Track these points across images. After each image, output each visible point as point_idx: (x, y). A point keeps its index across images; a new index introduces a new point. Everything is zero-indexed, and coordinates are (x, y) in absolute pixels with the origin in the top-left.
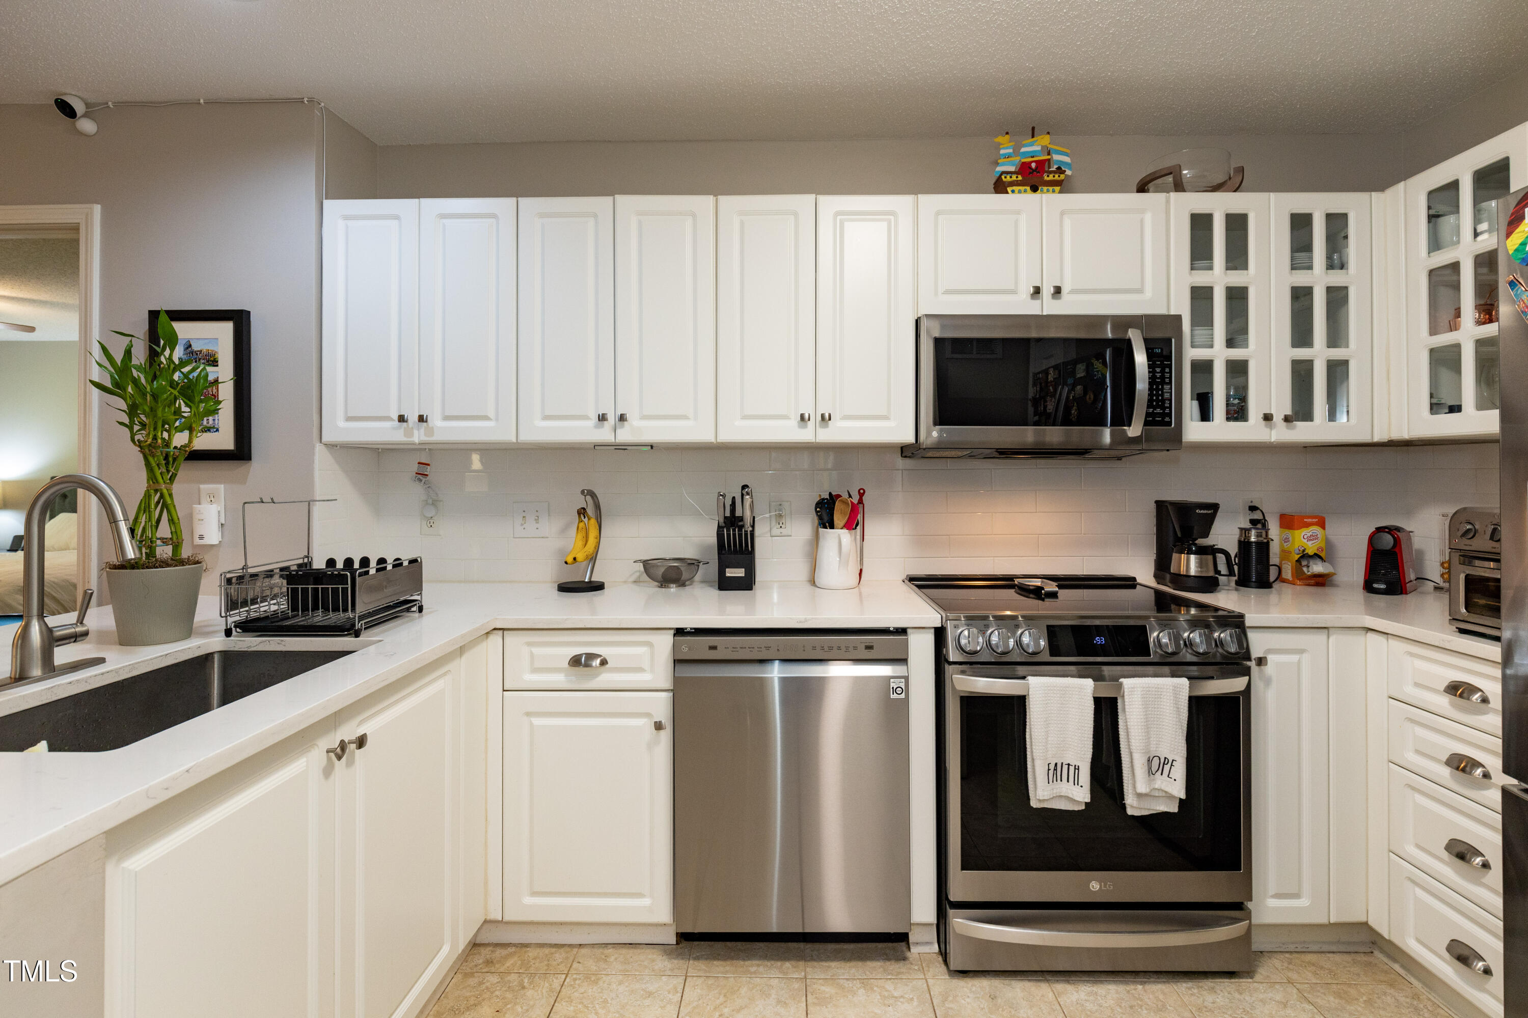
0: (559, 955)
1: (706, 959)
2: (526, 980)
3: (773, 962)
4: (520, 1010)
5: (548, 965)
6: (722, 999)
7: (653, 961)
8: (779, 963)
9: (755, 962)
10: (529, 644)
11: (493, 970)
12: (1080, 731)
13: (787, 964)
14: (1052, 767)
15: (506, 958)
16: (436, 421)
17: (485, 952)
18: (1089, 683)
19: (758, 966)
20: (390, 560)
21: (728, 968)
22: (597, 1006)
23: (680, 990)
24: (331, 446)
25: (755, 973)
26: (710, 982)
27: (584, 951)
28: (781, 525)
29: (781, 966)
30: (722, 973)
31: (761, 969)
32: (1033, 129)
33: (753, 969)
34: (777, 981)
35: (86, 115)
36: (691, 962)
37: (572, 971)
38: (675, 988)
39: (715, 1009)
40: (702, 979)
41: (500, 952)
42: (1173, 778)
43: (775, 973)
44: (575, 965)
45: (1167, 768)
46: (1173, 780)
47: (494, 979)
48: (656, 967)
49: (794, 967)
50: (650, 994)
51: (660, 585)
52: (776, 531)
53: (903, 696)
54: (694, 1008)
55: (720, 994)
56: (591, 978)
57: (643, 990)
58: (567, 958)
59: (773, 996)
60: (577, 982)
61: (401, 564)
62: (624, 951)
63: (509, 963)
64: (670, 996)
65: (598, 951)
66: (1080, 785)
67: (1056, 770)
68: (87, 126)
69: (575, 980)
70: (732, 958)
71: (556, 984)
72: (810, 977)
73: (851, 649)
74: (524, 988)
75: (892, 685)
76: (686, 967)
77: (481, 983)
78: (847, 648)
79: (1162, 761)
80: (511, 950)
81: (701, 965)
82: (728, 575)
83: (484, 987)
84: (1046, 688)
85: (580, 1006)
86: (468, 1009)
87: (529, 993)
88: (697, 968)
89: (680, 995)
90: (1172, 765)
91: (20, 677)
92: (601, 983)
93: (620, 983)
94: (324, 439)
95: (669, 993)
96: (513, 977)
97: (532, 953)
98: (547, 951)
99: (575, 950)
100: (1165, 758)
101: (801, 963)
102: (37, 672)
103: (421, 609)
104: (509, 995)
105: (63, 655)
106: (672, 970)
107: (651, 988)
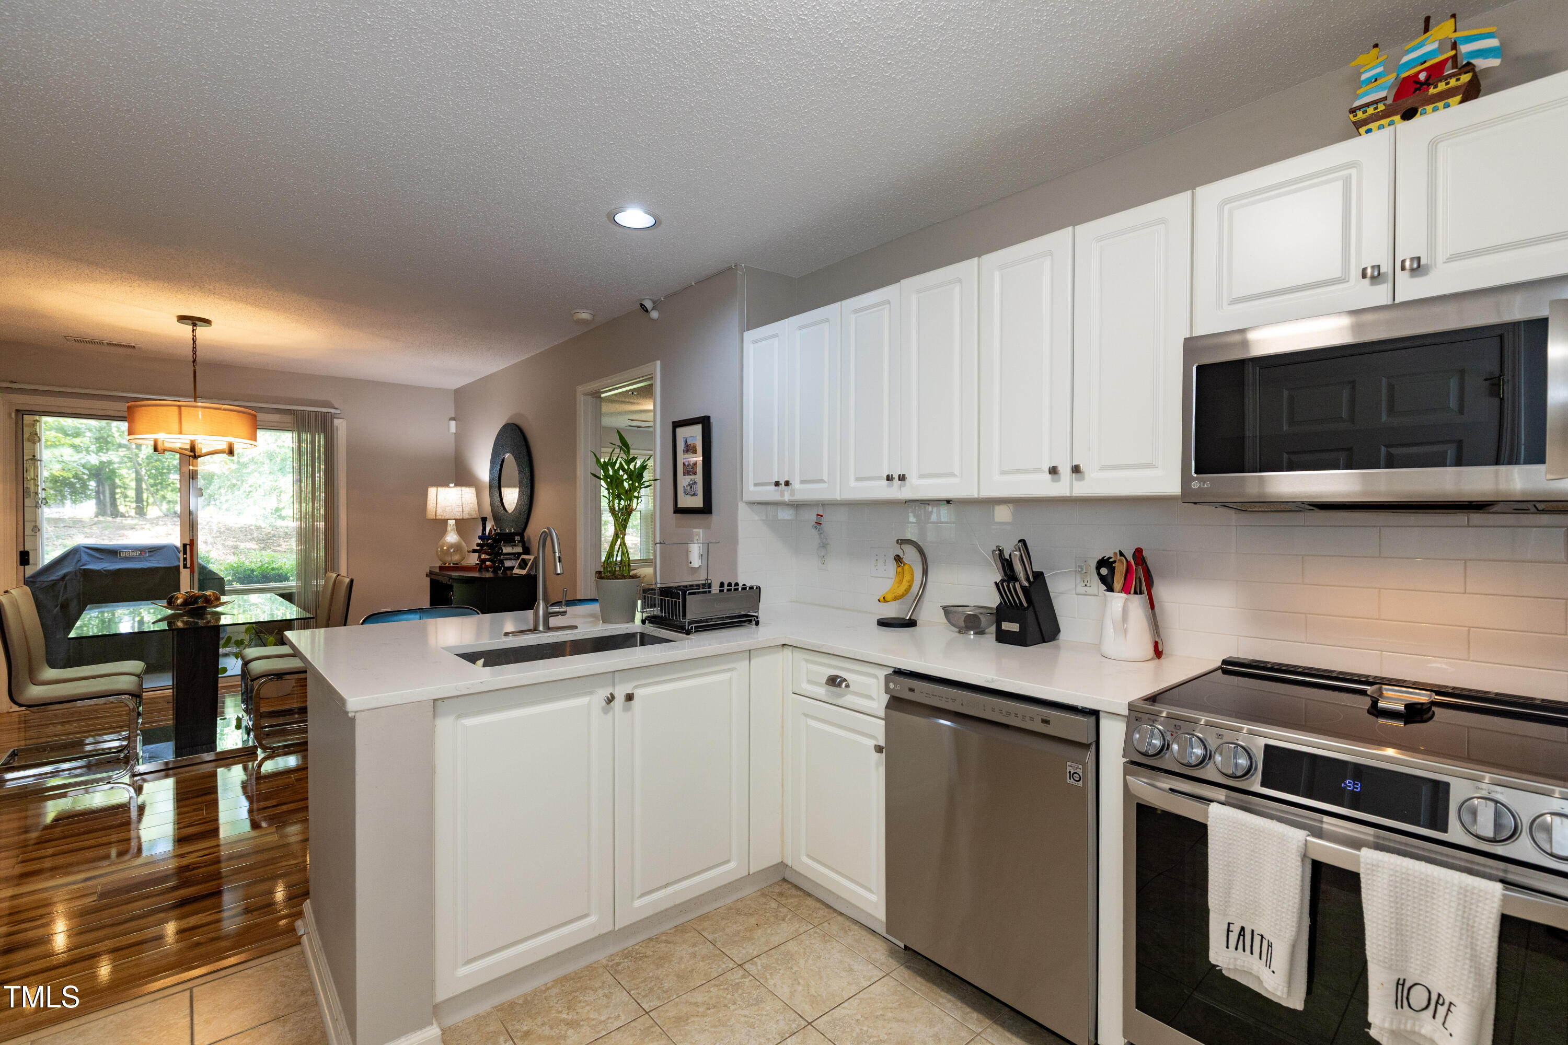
0: (823, 912)
1: (915, 972)
2: (789, 917)
3: (964, 1006)
4: (769, 931)
5: (810, 915)
6: (895, 1005)
7: (876, 950)
8: (968, 1010)
9: (949, 997)
10: (807, 661)
11: (779, 899)
12: (1275, 897)
13: (975, 1015)
14: (1236, 930)
15: (792, 896)
16: (796, 485)
17: (786, 886)
18: (1298, 836)
19: (949, 1001)
20: (741, 585)
21: (923, 988)
22: (812, 957)
23: (873, 981)
24: (751, 504)
25: (941, 1004)
26: (901, 988)
27: (840, 918)
28: (1086, 583)
29: (968, 1013)
30: (916, 989)
31: (949, 1005)
32: (1427, 20)
33: (941, 1000)
34: (951, 1020)
35: (654, 308)
36: (902, 967)
37: (820, 927)
38: (872, 977)
39: (883, 1008)
40: (896, 983)
41: (794, 892)
42: (1450, 1031)
43: (957, 1015)
44: (826, 924)
45: (1442, 1010)
46: (1447, 1033)
47: (774, 905)
48: (873, 956)
49: (978, 1020)
50: (850, 970)
51: (957, 630)
52: (1081, 589)
53: (1080, 784)
54: (870, 998)
55: (897, 1001)
56: (826, 938)
57: (849, 965)
58: (825, 916)
59: (936, 1029)
60: (816, 935)
61: (746, 588)
62: (864, 933)
63: (792, 900)
64: (862, 980)
65: (848, 923)
66: (1272, 968)
67: (1244, 936)
68: (654, 315)
69: (816, 933)
70: (934, 984)
71: (804, 928)
72: (983, 1035)
73: (1027, 719)
74: (784, 920)
75: (1069, 769)
76: (894, 968)
77: (765, 904)
78: (1024, 717)
79: (1434, 997)
80: (799, 893)
81: (906, 973)
82: (1003, 628)
83: (765, 906)
84: (1231, 824)
85: (802, 950)
86: (745, 914)
87: (784, 925)
88: (901, 973)
89: (869, 983)
90: (1449, 1010)
91: (535, 630)
92: (828, 944)
93: (840, 951)
94: (745, 499)
95: (864, 978)
96: (785, 910)
97: (810, 902)
98: (818, 905)
99: (835, 915)
100: (1439, 995)
101: (987, 1021)
102: (541, 628)
103: (757, 623)
104: (772, 919)
105: (553, 621)
106: (882, 964)
107: (855, 967)
